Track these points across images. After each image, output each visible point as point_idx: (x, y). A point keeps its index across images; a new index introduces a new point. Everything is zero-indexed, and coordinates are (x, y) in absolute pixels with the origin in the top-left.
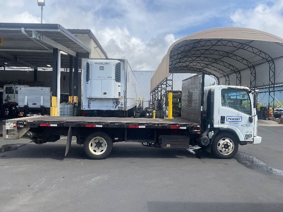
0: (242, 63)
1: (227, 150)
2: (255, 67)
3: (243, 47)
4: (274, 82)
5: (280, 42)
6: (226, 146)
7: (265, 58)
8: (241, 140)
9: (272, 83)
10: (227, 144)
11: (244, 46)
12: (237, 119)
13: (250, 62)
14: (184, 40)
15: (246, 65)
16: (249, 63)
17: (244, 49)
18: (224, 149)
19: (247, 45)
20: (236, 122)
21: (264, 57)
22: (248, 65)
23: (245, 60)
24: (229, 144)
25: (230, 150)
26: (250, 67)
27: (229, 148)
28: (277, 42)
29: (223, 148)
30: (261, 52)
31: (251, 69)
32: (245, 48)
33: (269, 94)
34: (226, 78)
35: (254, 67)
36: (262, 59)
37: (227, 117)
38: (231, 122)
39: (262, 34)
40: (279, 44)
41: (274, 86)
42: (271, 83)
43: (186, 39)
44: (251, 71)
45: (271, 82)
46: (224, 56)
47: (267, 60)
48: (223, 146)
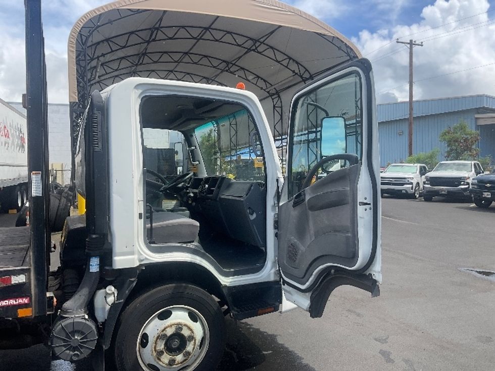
0: (256, 85)
1: (179, 358)
2: (281, 94)
3: (256, 48)
4: (317, 122)
5: (326, 33)
6: (176, 343)
7: (299, 74)
9: (312, 124)
10: (178, 335)
11: (258, 44)
13: (271, 85)
14: (115, 9)
15: (264, 90)
16: (268, 85)
17: (258, 52)
18: (166, 358)
19: (261, 43)
21: (297, 71)
22: (266, 90)
23: (262, 79)
24: (186, 332)
25: (191, 359)
26: (271, 95)
27: (190, 347)
28: (321, 32)
29: (160, 353)
30: (291, 61)
31: (273, 99)
32: (260, 49)
33: (308, 147)
34: (231, 119)
35: (278, 93)
36: (294, 75)
39: (290, 12)
40: (324, 37)
41: (316, 129)
42: (310, 124)
43: (118, 6)
44: (273, 102)
45: (311, 122)
46: (223, 71)
47: (301, 77)
48: (161, 346)
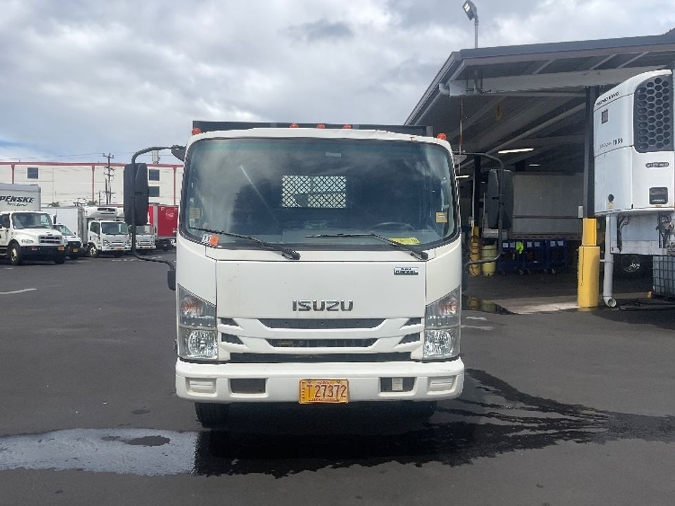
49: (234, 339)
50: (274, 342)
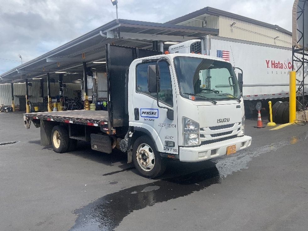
1: (145, 163)
8: (159, 151)
12: (153, 113)
18: (142, 161)
20: (152, 119)
24: (146, 154)
27: (147, 160)
29: (140, 159)
37: (141, 109)
38: (145, 118)
48: (140, 156)
49: (202, 136)
50: (212, 135)
